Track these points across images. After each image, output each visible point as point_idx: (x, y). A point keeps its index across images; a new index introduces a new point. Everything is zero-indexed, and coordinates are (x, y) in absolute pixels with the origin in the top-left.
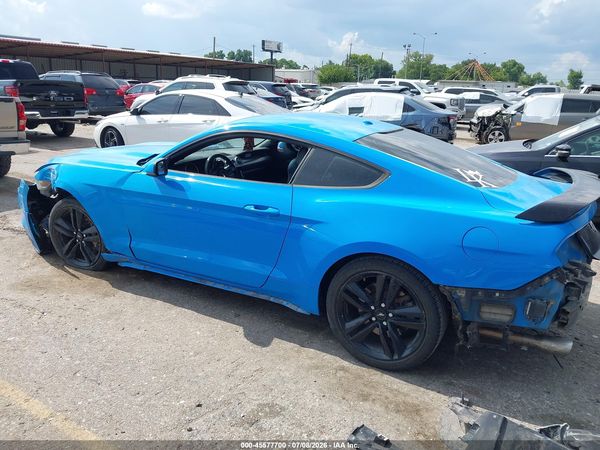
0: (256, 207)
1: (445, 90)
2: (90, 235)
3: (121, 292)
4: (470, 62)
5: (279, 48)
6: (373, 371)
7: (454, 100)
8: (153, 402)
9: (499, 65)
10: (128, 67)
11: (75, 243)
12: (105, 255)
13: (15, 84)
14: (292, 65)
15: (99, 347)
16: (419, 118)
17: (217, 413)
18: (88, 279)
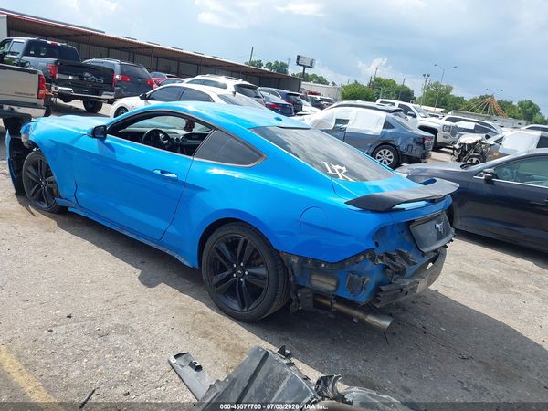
0: (162, 172)
1: (447, 117)
2: (52, 182)
3: (62, 230)
4: (487, 96)
5: (311, 64)
6: (227, 319)
7: (447, 126)
8: (36, 308)
9: (515, 104)
10: (173, 64)
11: (39, 187)
12: (58, 200)
13: (56, 63)
14: (321, 81)
15: (19, 265)
16: (397, 135)
17: (79, 324)
18: (41, 217)
